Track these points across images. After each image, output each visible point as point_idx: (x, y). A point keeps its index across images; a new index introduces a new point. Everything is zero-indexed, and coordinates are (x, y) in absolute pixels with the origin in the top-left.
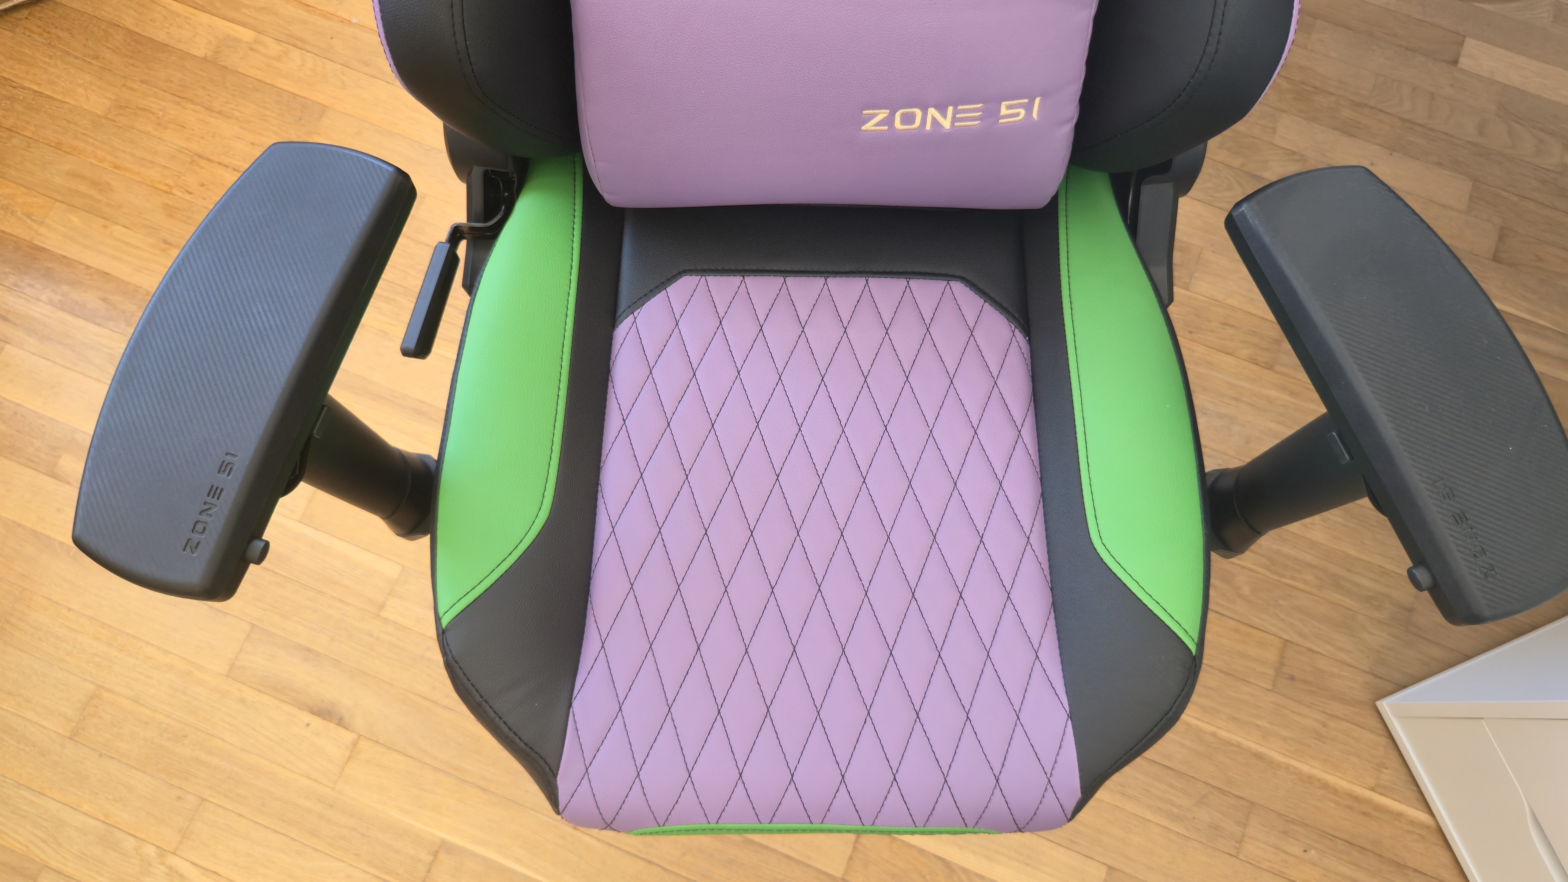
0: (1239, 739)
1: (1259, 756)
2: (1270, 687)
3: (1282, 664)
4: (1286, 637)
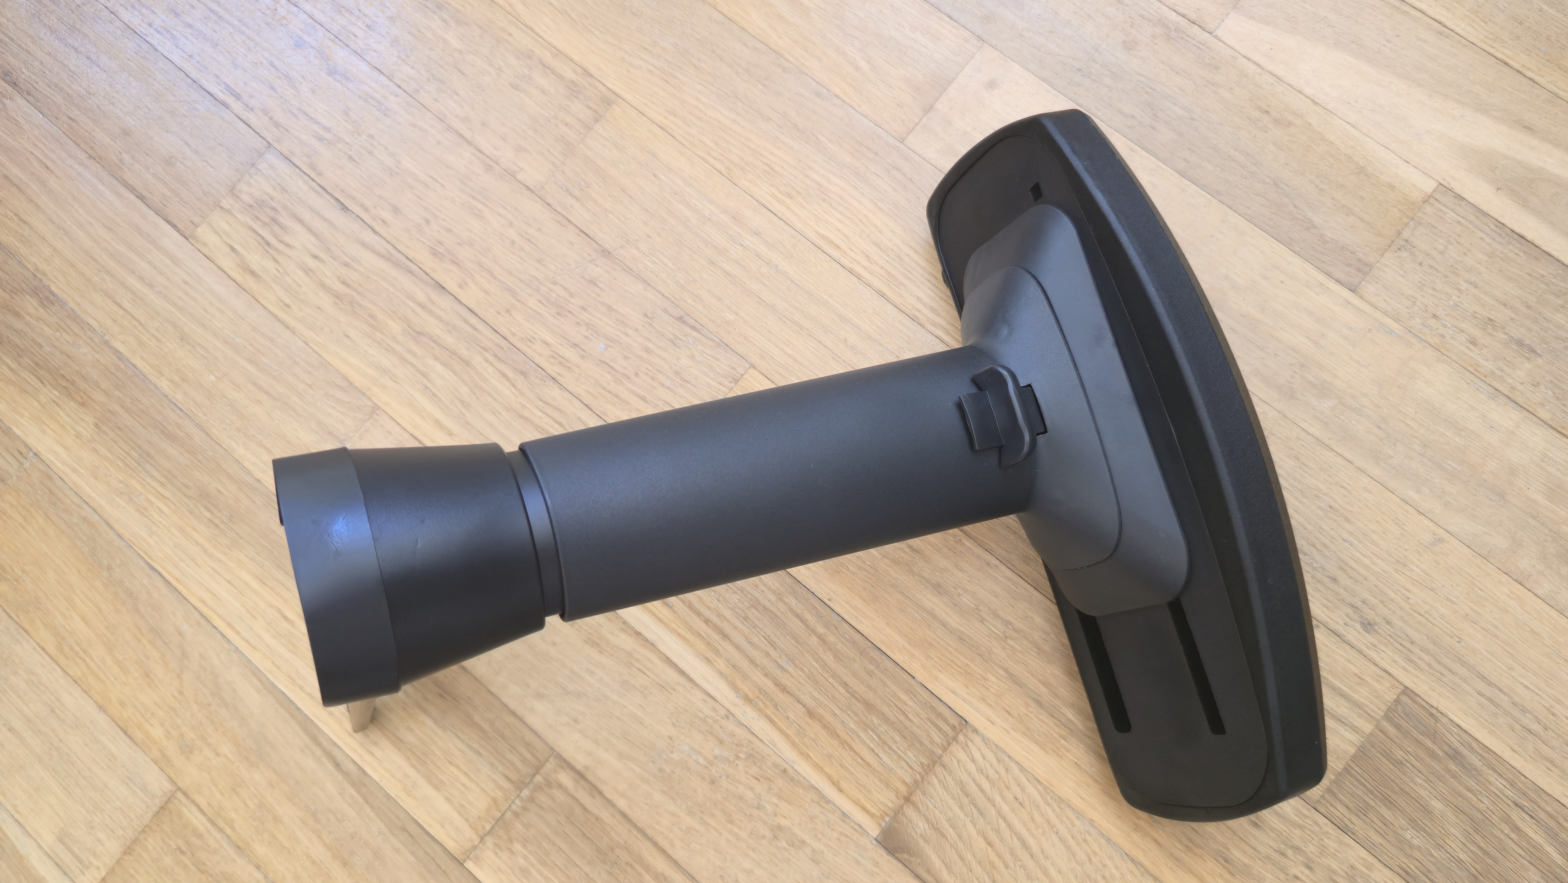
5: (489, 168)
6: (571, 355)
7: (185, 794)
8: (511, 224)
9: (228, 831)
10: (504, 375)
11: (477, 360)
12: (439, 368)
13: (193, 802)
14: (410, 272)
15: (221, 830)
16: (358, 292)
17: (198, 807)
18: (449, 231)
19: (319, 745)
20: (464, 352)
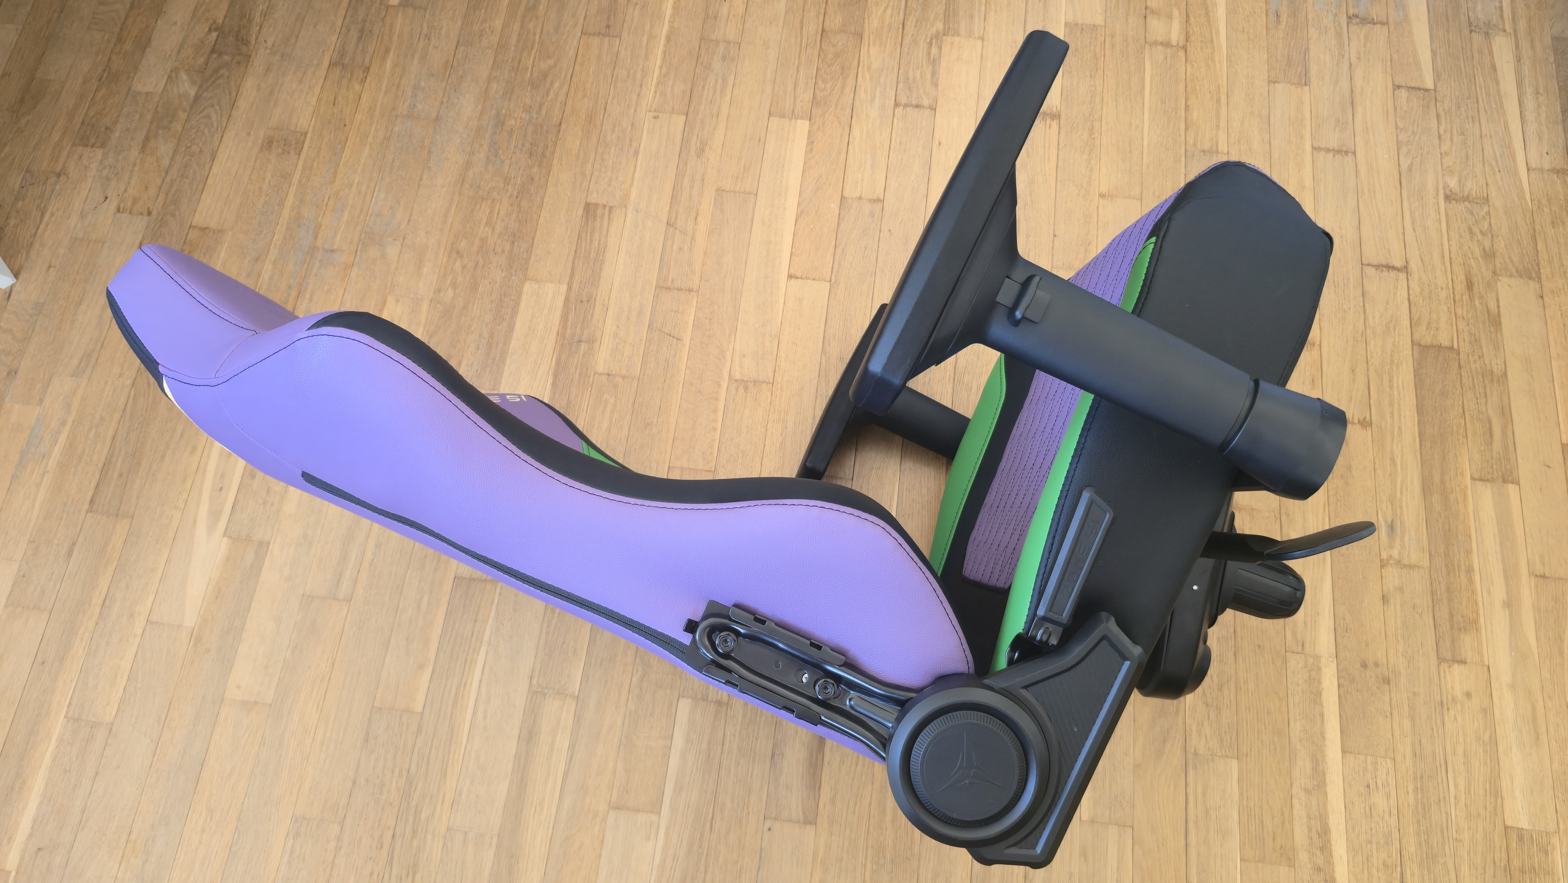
0: (660, 52)
1: (668, 39)
2: (618, 39)
3: (599, 34)
4: (579, 34)
5: (340, 848)
6: (397, 771)
7: (610, 804)
8: (358, 825)
9: (612, 780)
10: (415, 790)
11: (414, 803)
12: (423, 816)
13: (610, 799)
14: (393, 851)
15: (613, 783)
16: (409, 866)
17: (611, 796)
18: (371, 847)
19: (569, 768)
20: (413, 810)
